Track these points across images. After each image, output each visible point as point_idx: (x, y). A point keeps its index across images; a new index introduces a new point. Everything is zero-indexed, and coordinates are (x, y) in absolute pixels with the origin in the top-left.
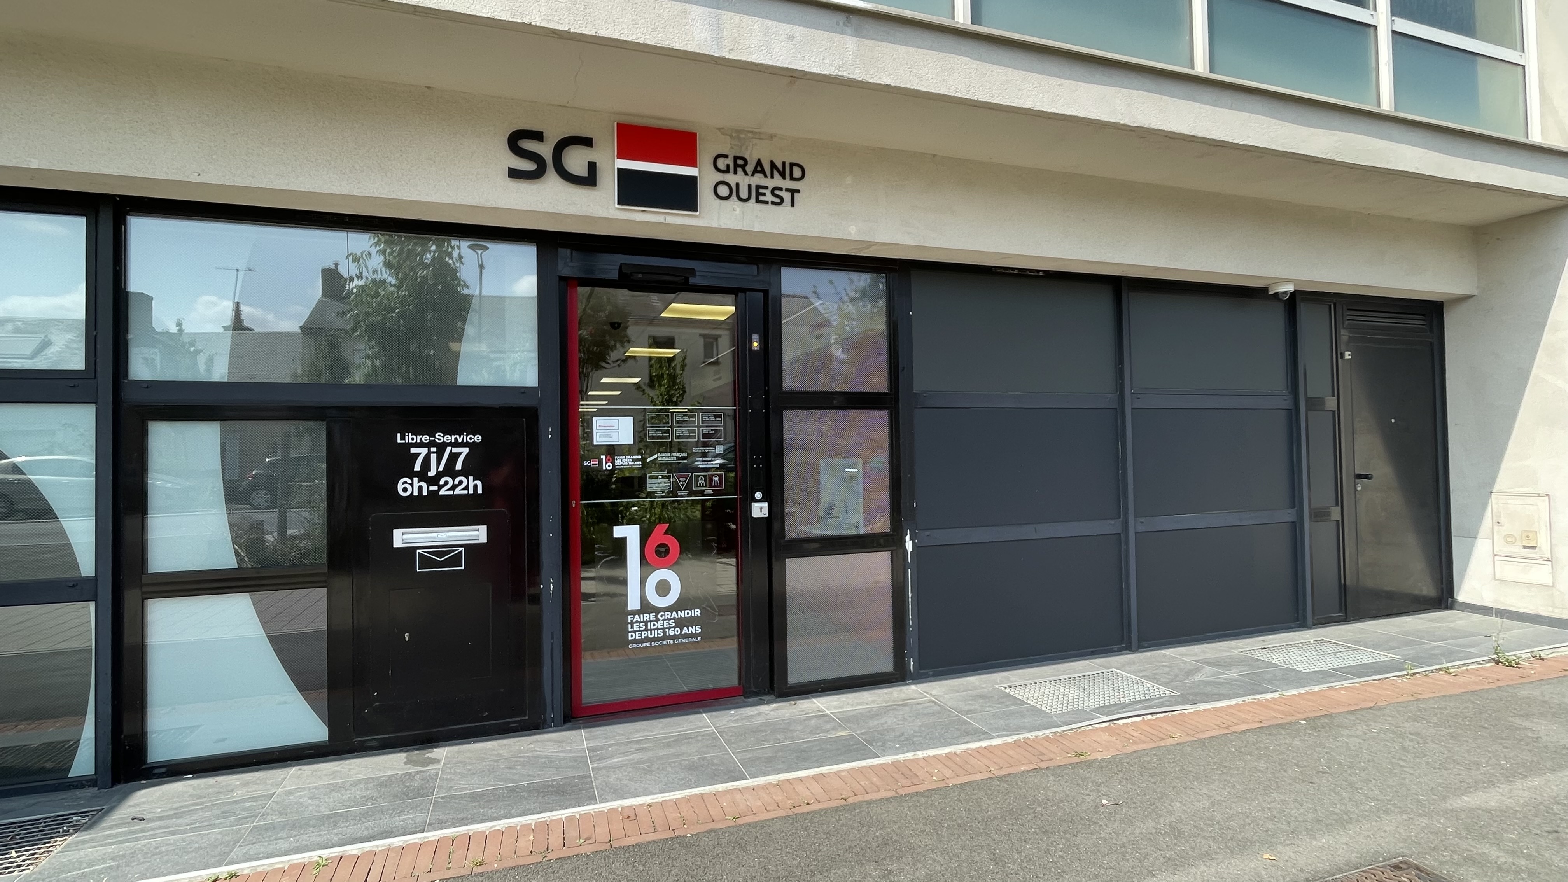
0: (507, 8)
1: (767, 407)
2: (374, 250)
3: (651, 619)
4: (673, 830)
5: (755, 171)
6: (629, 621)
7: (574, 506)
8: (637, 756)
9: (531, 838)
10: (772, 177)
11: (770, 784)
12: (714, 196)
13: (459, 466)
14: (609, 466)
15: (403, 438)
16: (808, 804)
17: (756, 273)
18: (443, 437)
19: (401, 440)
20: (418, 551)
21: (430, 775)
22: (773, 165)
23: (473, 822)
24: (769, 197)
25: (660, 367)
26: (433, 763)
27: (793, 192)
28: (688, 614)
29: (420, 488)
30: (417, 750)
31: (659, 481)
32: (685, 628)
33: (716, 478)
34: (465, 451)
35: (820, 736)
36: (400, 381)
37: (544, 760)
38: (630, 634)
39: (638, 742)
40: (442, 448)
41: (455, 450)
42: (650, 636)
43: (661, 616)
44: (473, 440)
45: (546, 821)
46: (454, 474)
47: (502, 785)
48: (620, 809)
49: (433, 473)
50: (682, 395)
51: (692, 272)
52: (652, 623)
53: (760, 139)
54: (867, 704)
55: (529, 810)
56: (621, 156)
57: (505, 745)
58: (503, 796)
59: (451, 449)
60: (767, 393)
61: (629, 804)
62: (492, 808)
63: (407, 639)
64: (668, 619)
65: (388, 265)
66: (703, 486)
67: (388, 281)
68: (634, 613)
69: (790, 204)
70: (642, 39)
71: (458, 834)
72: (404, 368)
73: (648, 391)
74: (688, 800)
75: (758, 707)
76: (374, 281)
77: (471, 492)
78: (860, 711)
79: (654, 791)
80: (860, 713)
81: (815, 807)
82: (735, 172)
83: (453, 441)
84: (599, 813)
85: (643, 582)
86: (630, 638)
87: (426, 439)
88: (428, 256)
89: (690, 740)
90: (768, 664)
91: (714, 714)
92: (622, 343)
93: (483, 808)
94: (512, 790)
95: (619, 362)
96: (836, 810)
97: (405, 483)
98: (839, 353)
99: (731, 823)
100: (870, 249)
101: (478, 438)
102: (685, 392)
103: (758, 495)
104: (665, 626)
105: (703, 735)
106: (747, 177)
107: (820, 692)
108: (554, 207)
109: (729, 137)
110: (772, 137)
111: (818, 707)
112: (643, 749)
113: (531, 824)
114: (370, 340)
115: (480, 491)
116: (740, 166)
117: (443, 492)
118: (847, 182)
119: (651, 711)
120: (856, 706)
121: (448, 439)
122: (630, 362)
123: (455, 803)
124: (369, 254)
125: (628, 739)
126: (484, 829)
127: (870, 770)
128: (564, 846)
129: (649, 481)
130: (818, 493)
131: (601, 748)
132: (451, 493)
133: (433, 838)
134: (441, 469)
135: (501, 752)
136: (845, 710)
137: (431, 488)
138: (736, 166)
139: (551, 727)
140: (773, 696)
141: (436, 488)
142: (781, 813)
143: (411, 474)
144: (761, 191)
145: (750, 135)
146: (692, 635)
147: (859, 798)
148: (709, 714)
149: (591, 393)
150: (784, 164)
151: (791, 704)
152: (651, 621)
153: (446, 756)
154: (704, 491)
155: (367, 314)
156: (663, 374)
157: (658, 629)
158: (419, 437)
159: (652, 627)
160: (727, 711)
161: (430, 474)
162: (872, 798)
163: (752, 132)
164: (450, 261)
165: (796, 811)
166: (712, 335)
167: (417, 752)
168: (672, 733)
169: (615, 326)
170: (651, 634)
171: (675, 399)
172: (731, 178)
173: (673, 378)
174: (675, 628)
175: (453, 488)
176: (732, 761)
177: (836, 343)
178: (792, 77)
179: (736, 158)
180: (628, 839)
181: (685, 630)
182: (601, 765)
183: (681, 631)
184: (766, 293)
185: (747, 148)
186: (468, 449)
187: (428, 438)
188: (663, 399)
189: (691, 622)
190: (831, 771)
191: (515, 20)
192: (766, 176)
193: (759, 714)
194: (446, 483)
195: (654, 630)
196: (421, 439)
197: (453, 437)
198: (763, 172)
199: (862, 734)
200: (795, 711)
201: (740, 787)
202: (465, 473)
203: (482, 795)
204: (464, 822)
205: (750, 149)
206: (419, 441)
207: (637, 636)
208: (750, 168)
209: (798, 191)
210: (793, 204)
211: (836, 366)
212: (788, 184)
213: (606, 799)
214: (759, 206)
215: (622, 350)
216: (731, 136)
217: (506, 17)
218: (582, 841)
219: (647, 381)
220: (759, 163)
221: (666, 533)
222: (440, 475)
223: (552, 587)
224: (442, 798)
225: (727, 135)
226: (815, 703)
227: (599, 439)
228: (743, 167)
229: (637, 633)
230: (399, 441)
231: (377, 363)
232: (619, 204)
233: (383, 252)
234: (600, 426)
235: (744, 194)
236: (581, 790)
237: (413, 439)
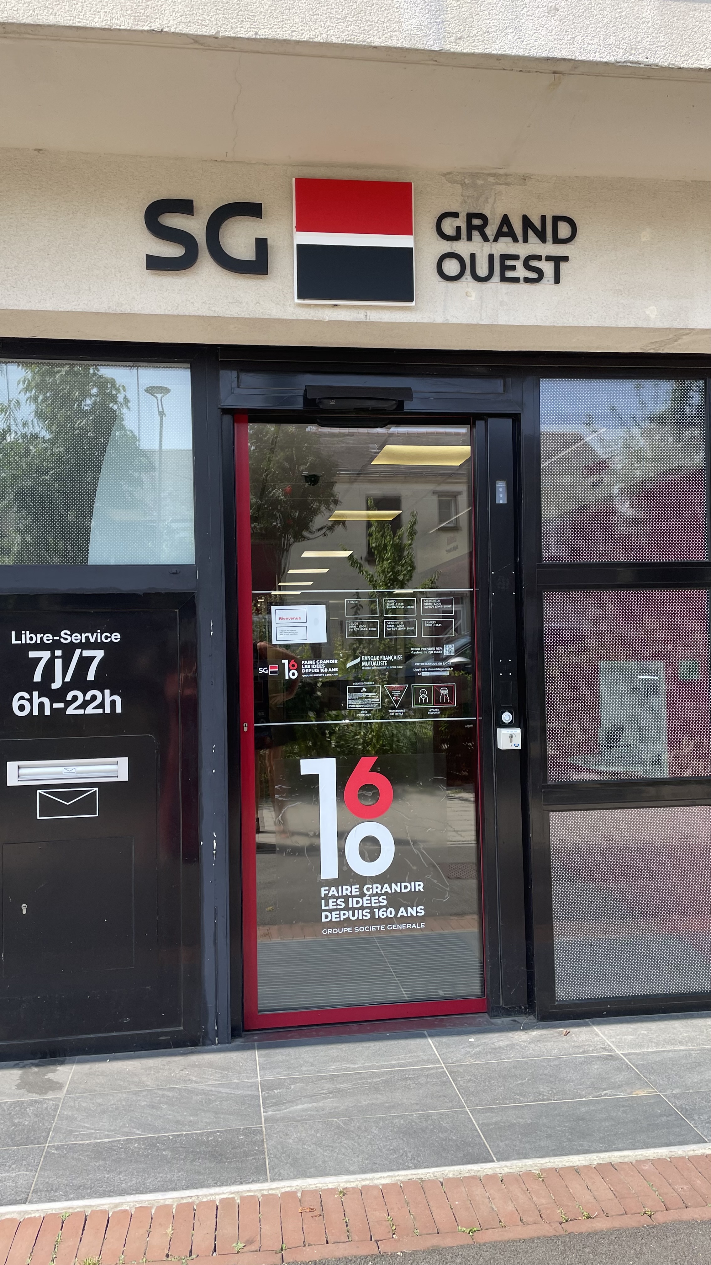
0: (129, 12)
1: (518, 588)
2: (23, 397)
3: (354, 893)
4: (377, 1241)
5: (499, 234)
6: (323, 895)
7: (245, 729)
8: (328, 1103)
9: (170, 1230)
10: (526, 240)
11: (528, 1174)
12: (438, 276)
13: (91, 676)
14: (293, 674)
15: (18, 638)
16: (589, 1217)
17: (501, 390)
18: (71, 636)
19: (16, 640)
20: (39, 791)
21: (46, 1108)
22: (527, 222)
23: (95, 1194)
24: (521, 272)
25: (382, 536)
26: (53, 1090)
27: (557, 260)
28: (406, 887)
29: (41, 705)
30: (37, 1065)
31: (364, 695)
32: (402, 909)
33: (444, 692)
34: (99, 654)
35: (607, 1094)
36: (57, 560)
37: (199, 1098)
38: (323, 914)
39: (333, 1078)
40: (69, 650)
41: (86, 653)
42: (352, 918)
43: (368, 889)
44: (109, 640)
45: (193, 1203)
46: (85, 687)
47: (139, 1134)
48: (299, 1195)
49: (57, 685)
50: (410, 572)
51: (408, 393)
52: (355, 899)
53: (506, 184)
54: (681, 1043)
55: (171, 1181)
56: (301, 227)
57: (150, 1068)
58: (138, 1154)
59: (81, 653)
60: (518, 568)
61: (313, 1187)
62: (120, 1173)
63: (24, 912)
64: (377, 894)
65: (40, 415)
66: (426, 703)
67: (41, 435)
68: (330, 883)
69: (552, 280)
70: (324, 36)
71: (71, 1211)
72: (62, 544)
73: (367, 567)
74: (401, 1188)
75: (510, 1034)
76: (24, 436)
77: (107, 711)
78: (671, 1054)
79: (351, 1169)
80: (671, 1059)
81: (601, 1224)
82: (469, 239)
83: (83, 641)
84: (269, 1198)
85: (342, 836)
86: (324, 920)
87: (48, 638)
88: (89, 402)
89: (409, 1082)
90: (524, 969)
91: (444, 1039)
92: (327, 504)
93: (109, 1172)
94: (151, 1144)
95: (324, 530)
96: (635, 1233)
97: (22, 698)
98: (626, 509)
99: (465, 1240)
100: (680, 342)
101: (116, 637)
102: (413, 568)
103: (507, 717)
104: (373, 905)
105: (427, 1076)
106: (486, 244)
107: (606, 1016)
108: (209, 309)
109: (459, 186)
110: (525, 179)
111: (603, 1042)
112: (339, 1091)
113: (170, 1206)
114: (20, 509)
115: (119, 710)
116: (477, 228)
117: (70, 711)
118: (643, 239)
119: (355, 1027)
120: (663, 1046)
121: (76, 638)
122: (339, 529)
123: (73, 1158)
124: (18, 403)
125: (319, 1072)
126: (106, 1207)
127: (689, 1165)
128: (215, 1251)
129: (349, 696)
130: (595, 704)
131: (279, 1084)
132: (81, 712)
133: (37, 1215)
134: (68, 679)
135: (145, 1079)
136: (645, 1050)
137: (56, 705)
138: (471, 228)
139: (213, 1043)
140: (532, 1017)
141: (61, 705)
142: (547, 1230)
143: (30, 687)
144: (509, 263)
145: (491, 179)
146: (412, 919)
147: (672, 1215)
148: (437, 1039)
149: (291, 571)
150: (543, 218)
151: (560, 1034)
152: (353, 897)
153: (72, 1081)
154: (428, 710)
155: (15, 477)
156: (385, 546)
157: (362, 908)
158: (39, 636)
159: (355, 906)
160: (465, 1037)
161: (54, 686)
162: (696, 1216)
163: (494, 175)
164: (115, 407)
165: (571, 1227)
166: (448, 492)
167: (36, 1069)
168: (382, 1067)
169: (313, 479)
170: (354, 916)
171: (401, 578)
172: (463, 248)
173: (399, 549)
174: (386, 907)
175: (84, 705)
176: (470, 1126)
177: (622, 491)
178: (555, 73)
179: (470, 216)
180: (308, 1249)
181: (402, 912)
182: (279, 1114)
183: (397, 913)
184: (516, 418)
185: (486, 201)
186: (102, 651)
187: (51, 637)
188: (386, 577)
189: (410, 899)
190: (626, 1160)
191: (140, 28)
192: (515, 240)
193: (512, 1046)
194: (75, 698)
195: (358, 909)
196: (42, 638)
197: (84, 635)
198: (512, 234)
199: (675, 1096)
200: (566, 1045)
201: (481, 1174)
202: (99, 684)
203: (110, 1148)
204: (80, 1192)
205: (491, 201)
206: (39, 642)
207: (334, 917)
208: (491, 231)
209: (566, 259)
210: (557, 280)
211: (622, 527)
212: (551, 249)
213: (280, 1175)
214: (506, 286)
215: (326, 513)
216: (463, 184)
217: (126, 23)
218: (241, 1245)
219: (364, 553)
220: (506, 220)
221: (373, 769)
222: (67, 687)
223: (215, 844)
224: (58, 1148)
225: (456, 182)
226: (597, 1035)
227: (280, 637)
228: (481, 230)
229: (334, 913)
230: (14, 641)
231: (29, 538)
232: (300, 297)
233: (35, 399)
234: (280, 619)
235: (482, 270)
236: (246, 1154)
237: (31, 639)
